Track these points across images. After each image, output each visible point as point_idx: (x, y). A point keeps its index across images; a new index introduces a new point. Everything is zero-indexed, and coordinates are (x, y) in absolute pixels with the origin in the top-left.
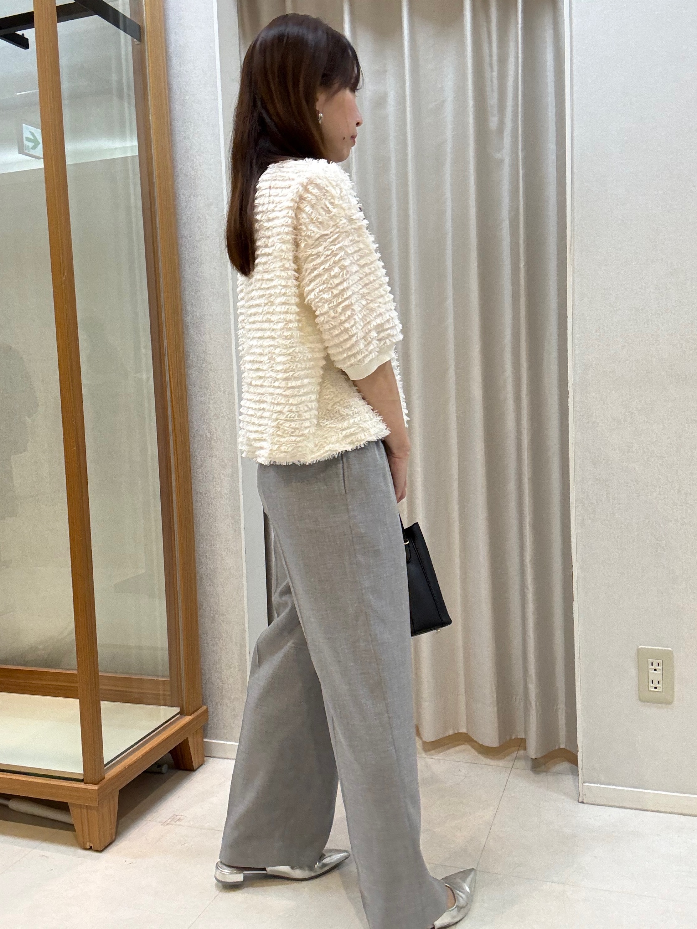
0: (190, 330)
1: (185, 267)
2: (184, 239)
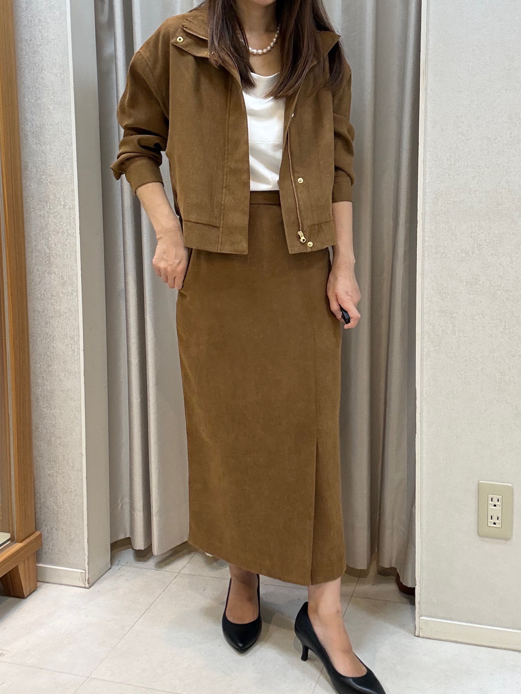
0: (29, 139)
1: (24, 72)
2: (24, 43)
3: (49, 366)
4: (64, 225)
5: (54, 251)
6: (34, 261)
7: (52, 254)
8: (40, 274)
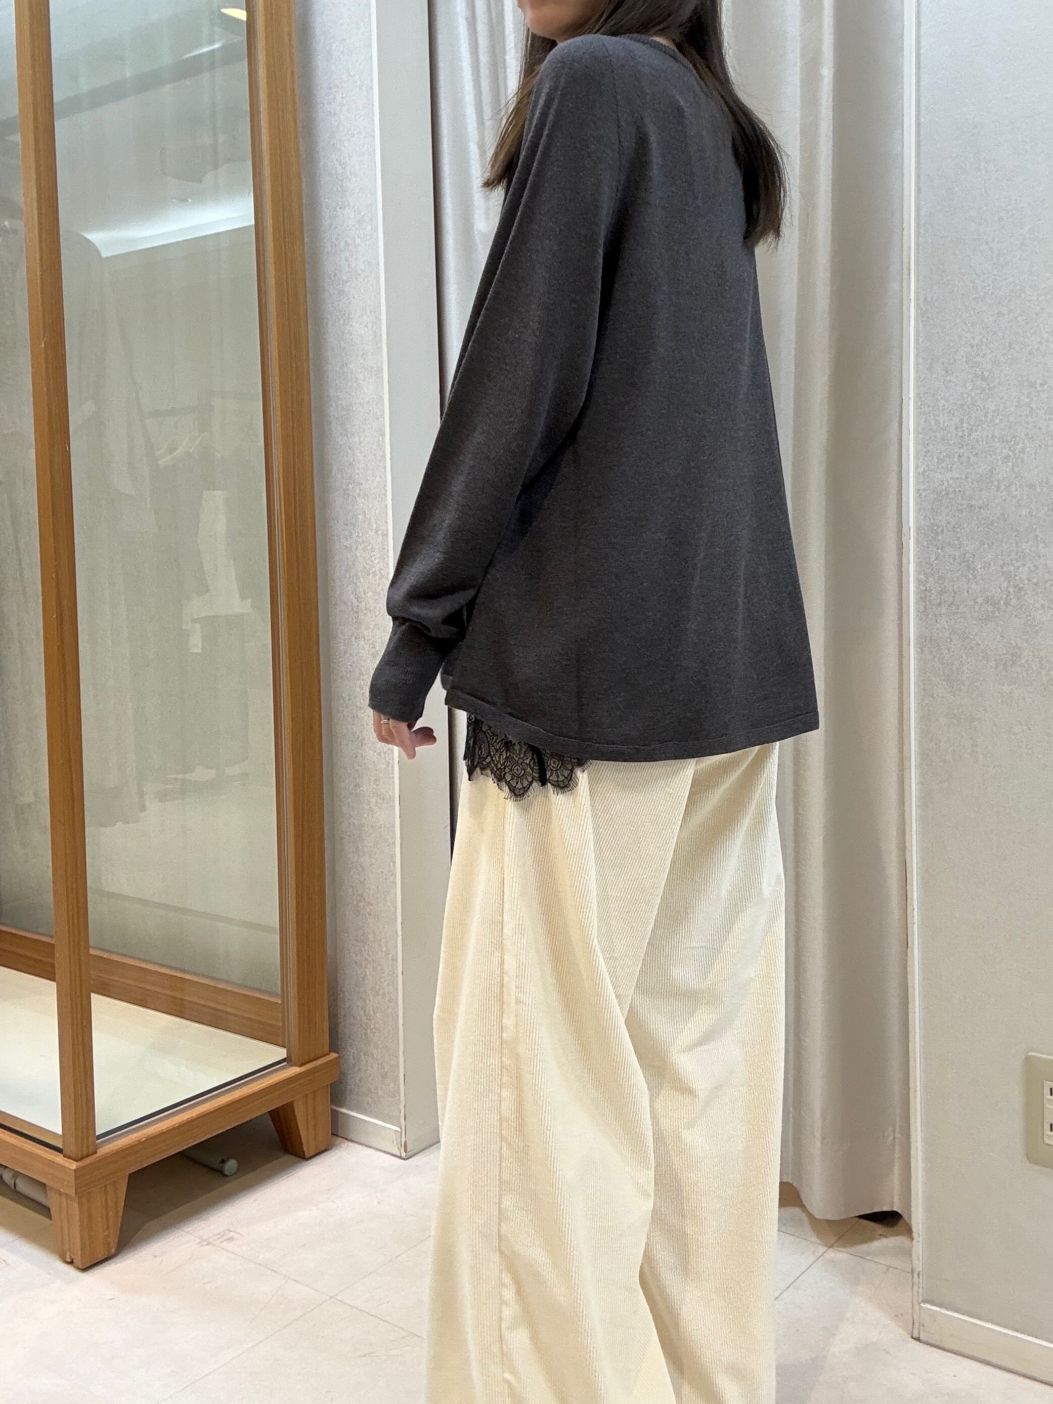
0: (333, 429)
3: (357, 786)
4: (376, 561)
5: (363, 603)
6: (338, 620)
7: (361, 608)
8: (345, 639)
